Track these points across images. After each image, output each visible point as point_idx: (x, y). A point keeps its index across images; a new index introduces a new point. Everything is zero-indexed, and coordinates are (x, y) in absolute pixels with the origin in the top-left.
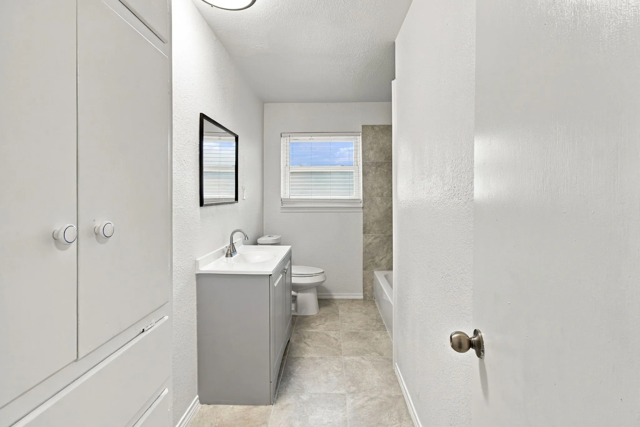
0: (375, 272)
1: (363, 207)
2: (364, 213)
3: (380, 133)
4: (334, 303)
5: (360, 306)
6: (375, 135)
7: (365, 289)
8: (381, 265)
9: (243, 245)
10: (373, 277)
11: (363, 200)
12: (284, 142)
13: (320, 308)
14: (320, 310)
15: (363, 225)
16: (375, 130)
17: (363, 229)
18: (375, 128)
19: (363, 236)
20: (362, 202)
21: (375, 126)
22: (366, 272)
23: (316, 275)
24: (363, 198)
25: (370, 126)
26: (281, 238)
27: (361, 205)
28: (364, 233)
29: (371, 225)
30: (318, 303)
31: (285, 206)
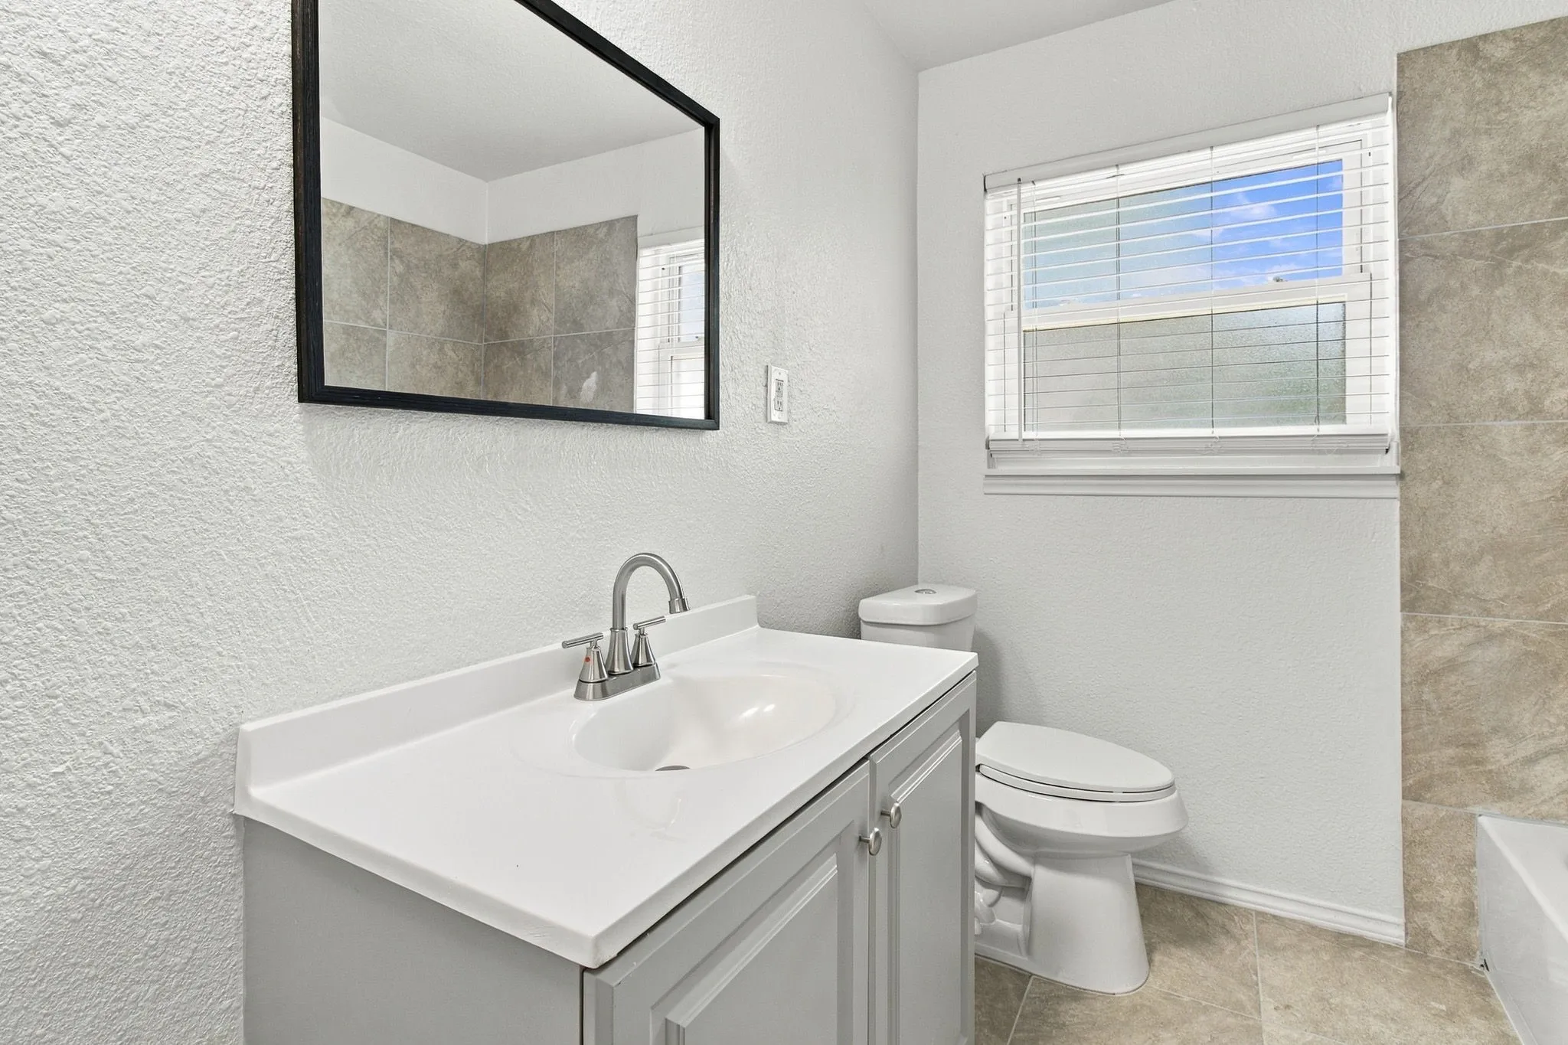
0: (1484, 821)
1: (1402, 472)
2: (1406, 504)
3: (1524, 69)
4: (1233, 937)
5: (1396, 1005)
6: (1490, 85)
7: (1422, 897)
8: (1525, 789)
9: (758, 626)
10: (1469, 847)
11: (1402, 438)
12: (997, 211)
13: (1150, 949)
14: (1150, 961)
15: (1402, 565)
16: (1487, 59)
17: (1402, 585)
18: (1487, 49)
19: (1405, 619)
20: (1394, 446)
21: (1485, 37)
22: (1423, 810)
23: (1128, 797)
24: (1403, 431)
25: (1451, 45)
26: (972, 601)
27: (1390, 464)
28: (1409, 605)
29: (1456, 568)
30: (1140, 924)
31: (1002, 469)
